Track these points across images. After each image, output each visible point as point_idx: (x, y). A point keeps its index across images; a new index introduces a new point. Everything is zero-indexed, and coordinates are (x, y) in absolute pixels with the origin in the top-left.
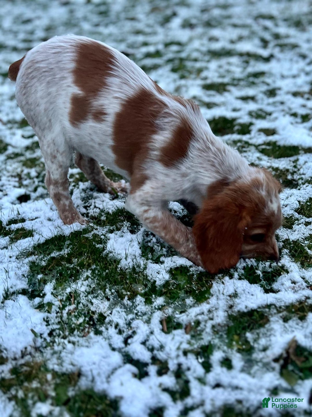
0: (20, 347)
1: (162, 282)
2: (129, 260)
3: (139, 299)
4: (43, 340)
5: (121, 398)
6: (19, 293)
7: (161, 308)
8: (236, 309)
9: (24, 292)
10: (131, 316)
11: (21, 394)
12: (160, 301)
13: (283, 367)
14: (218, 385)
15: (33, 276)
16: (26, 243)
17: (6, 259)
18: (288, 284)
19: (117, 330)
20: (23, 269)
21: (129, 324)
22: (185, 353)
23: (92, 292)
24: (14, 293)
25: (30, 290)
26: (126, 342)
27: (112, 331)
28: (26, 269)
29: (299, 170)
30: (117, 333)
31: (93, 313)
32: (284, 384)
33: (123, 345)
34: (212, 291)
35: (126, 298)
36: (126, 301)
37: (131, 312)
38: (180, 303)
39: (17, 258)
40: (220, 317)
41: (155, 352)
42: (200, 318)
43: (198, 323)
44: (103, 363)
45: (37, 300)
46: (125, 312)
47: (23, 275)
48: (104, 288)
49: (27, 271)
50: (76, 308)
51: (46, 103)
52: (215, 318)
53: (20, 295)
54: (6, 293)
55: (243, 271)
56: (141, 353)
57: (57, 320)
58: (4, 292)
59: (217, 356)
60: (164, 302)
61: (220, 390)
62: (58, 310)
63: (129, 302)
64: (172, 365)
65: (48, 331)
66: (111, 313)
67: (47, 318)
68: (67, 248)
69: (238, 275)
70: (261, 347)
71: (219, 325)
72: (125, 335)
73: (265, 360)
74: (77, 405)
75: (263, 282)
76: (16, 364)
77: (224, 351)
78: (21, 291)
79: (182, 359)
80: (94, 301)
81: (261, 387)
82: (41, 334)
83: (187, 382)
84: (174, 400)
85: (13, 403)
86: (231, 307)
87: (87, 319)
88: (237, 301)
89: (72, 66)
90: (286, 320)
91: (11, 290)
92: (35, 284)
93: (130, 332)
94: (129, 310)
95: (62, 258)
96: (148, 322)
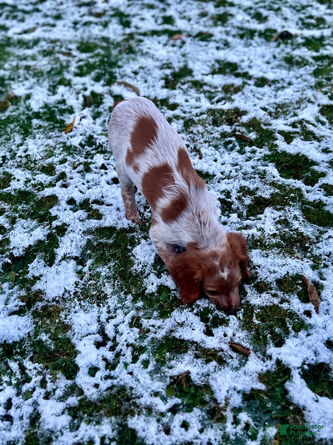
0: (54, 295)
1: (150, 292)
2: (140, 266)
3: (130, 297)
4: (69, 295)
5: (80, 352)
6: (73, 258)
7: (138, 309)
8: (173, 334)
9: (76, 258)
10: (119, 305)
11: (40, 323)
12: (140, 304)
13: (171, 384)
14: (131, 373)
15: (86, 249)
16: (94, 223)
17: (77, 230)
18: (221, 334)
19: (107, 310)
20: (82, 242)
21: (116, 310)
22: (128, 346)
23: (108, 278)
24: (69, 257)
25: (80, 258)
26: (108, 320)
27: (104, 309)
28: (84, 242)
29: (318, 243)
30: (107, 312)
31: (103, 292)
32: (164, 393)
33: (105, 321)
34: (172, 313)
35: (123, 292)
36: (122, 294)
37: (121, 302)
38: (151, 311)
39: (83, 233)
40: (161, 334)
41: (117, 335)
42: (151, 328)
43: (148, 331)
44: (85, 328)
45: (80, 267)
46: (118, 301)
47: (81, 247)
48: (115, 279)
49: (85, 244)
50: (96, 284)
51: (118, 143)
52: (158, 334)
53: (72, 260)
54: (65, 256)
55: (202, 310)
56: (110, 332)
57: (82, 287)
58: (63, 255)
59: (144, 356)
60: (142, 306)
61: (129, 376)
62: (86, 280)
63: (123, 296)
64: (118, 348)
65: (74, 291)
66: (111, 297)
67: (79, 282)
68: (113, 239)
69: (197, 311)
70: (170, 365)
71: (157, 339)
72: (110, 315)
73: (166, 374)
74: (60, 344)
75: (209, 324)
76: (47, 304)
77: (149, 356)
78: (74, 257)
79: (124, 348)
80: (106, 284)
81: (149, 388)
82: (69, 292)
83: (119, 362)
84: (107, 368)
85: (35, 326)
86: (172, 331)
87: (98, 294)
88: (180, 329)
89: (132, 130)
90: (197, 357)
91: (68, 255)
92: (85, 255)
93: (113, 315)
94: (121, 300)
95: (106, 244)
96: (126, 314)
